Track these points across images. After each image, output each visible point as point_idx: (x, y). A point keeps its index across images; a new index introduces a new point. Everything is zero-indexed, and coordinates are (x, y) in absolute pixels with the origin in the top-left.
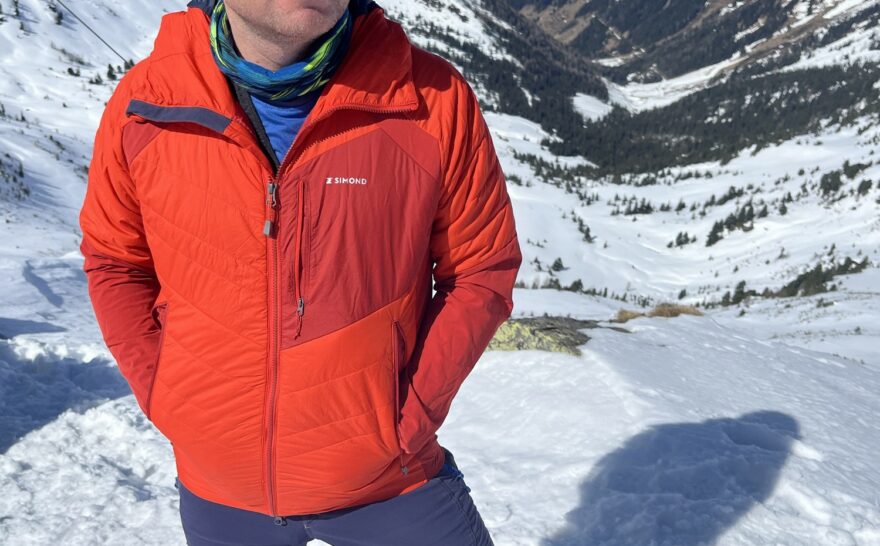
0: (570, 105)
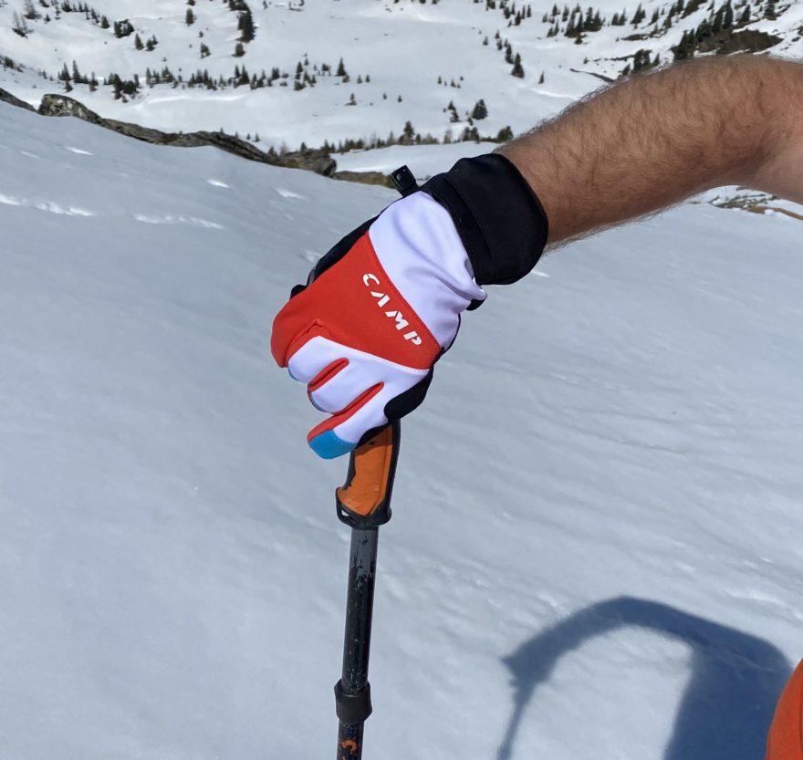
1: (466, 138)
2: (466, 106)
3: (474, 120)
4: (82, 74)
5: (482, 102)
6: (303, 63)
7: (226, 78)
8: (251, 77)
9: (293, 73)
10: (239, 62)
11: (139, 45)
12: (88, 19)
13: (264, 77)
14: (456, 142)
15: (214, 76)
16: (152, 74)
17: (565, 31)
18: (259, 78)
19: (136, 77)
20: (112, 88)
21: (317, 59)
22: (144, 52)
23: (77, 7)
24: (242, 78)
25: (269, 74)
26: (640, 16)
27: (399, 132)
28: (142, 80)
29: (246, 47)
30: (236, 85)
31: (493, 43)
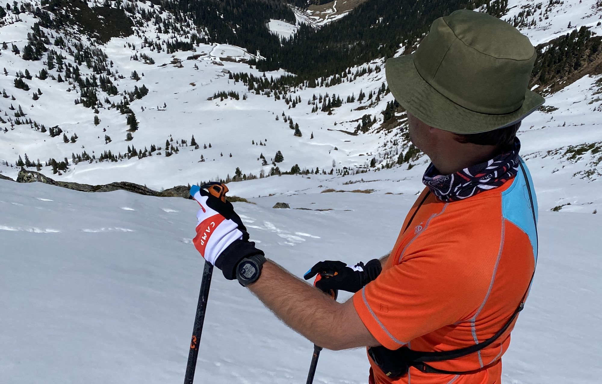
0: (267, 30)
1: (272, 174)
2: (270, 156)
3: (276, 163)
4: (31, 161)
5: (279, 152)
6: (169, 140)
7: (123, 154)
8: (138, 152)
9: (164, 146)
10: (130, 144)
11: (66, 140)
12: (32, 128)
13: (146, 151)
14: (267, 176)
15: (115, 153)
16: (76, 156)
17: (321, 108)
18: (143, 152)
19: (66, 159)
20: (51, 167)
21: (178, 137)
22: (70, 144)
23: (25, 121)
24: (132, 153)
25: (149, 149)
26: (362, 96)
27: (233, 174)
28: (70, 161)
29: (133, 134)
30: (129, 157)
31: (281, 119)
